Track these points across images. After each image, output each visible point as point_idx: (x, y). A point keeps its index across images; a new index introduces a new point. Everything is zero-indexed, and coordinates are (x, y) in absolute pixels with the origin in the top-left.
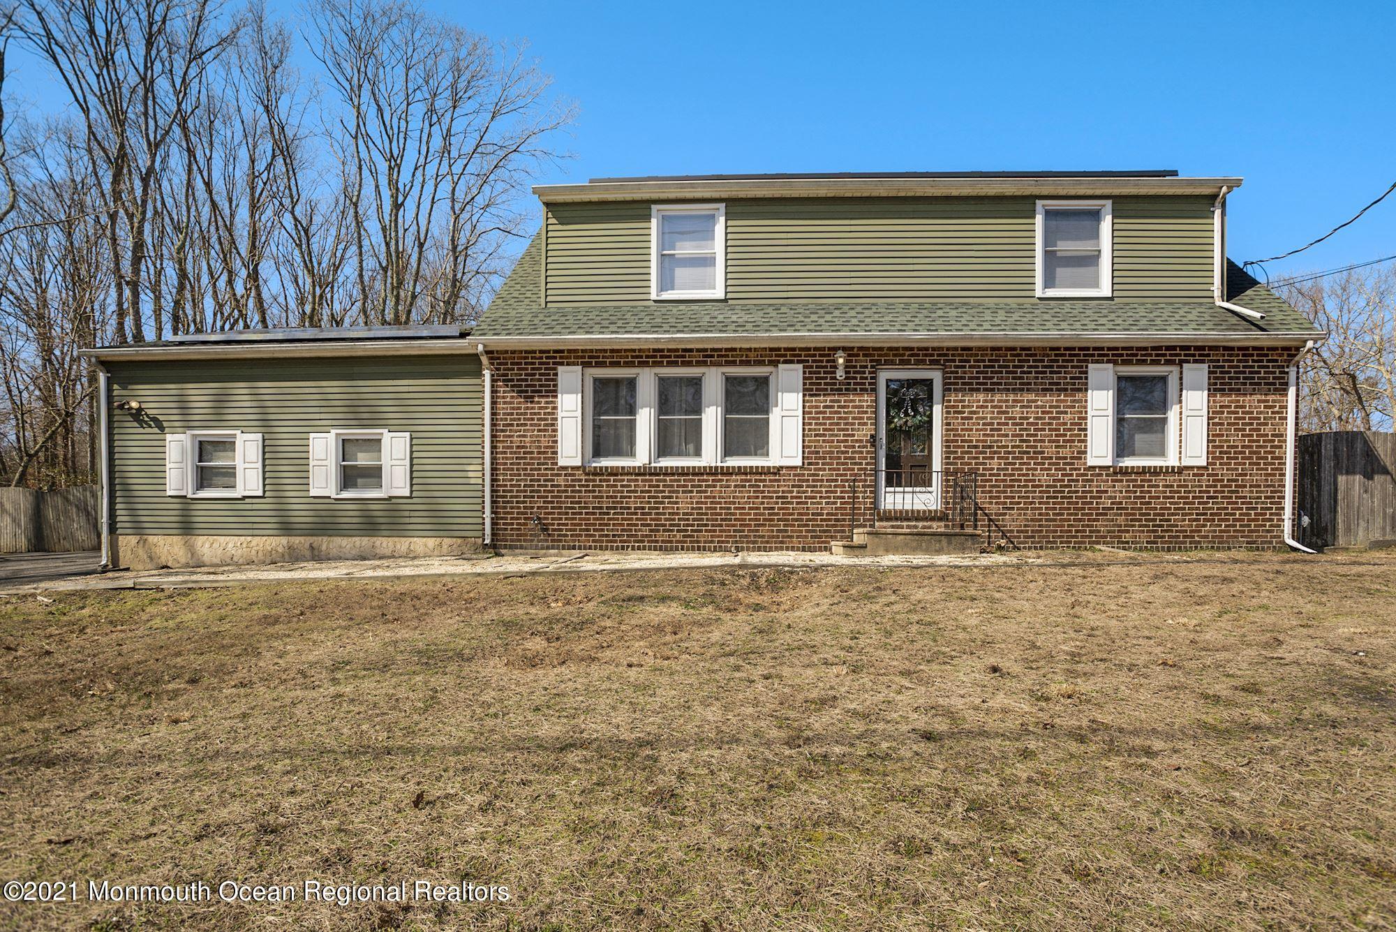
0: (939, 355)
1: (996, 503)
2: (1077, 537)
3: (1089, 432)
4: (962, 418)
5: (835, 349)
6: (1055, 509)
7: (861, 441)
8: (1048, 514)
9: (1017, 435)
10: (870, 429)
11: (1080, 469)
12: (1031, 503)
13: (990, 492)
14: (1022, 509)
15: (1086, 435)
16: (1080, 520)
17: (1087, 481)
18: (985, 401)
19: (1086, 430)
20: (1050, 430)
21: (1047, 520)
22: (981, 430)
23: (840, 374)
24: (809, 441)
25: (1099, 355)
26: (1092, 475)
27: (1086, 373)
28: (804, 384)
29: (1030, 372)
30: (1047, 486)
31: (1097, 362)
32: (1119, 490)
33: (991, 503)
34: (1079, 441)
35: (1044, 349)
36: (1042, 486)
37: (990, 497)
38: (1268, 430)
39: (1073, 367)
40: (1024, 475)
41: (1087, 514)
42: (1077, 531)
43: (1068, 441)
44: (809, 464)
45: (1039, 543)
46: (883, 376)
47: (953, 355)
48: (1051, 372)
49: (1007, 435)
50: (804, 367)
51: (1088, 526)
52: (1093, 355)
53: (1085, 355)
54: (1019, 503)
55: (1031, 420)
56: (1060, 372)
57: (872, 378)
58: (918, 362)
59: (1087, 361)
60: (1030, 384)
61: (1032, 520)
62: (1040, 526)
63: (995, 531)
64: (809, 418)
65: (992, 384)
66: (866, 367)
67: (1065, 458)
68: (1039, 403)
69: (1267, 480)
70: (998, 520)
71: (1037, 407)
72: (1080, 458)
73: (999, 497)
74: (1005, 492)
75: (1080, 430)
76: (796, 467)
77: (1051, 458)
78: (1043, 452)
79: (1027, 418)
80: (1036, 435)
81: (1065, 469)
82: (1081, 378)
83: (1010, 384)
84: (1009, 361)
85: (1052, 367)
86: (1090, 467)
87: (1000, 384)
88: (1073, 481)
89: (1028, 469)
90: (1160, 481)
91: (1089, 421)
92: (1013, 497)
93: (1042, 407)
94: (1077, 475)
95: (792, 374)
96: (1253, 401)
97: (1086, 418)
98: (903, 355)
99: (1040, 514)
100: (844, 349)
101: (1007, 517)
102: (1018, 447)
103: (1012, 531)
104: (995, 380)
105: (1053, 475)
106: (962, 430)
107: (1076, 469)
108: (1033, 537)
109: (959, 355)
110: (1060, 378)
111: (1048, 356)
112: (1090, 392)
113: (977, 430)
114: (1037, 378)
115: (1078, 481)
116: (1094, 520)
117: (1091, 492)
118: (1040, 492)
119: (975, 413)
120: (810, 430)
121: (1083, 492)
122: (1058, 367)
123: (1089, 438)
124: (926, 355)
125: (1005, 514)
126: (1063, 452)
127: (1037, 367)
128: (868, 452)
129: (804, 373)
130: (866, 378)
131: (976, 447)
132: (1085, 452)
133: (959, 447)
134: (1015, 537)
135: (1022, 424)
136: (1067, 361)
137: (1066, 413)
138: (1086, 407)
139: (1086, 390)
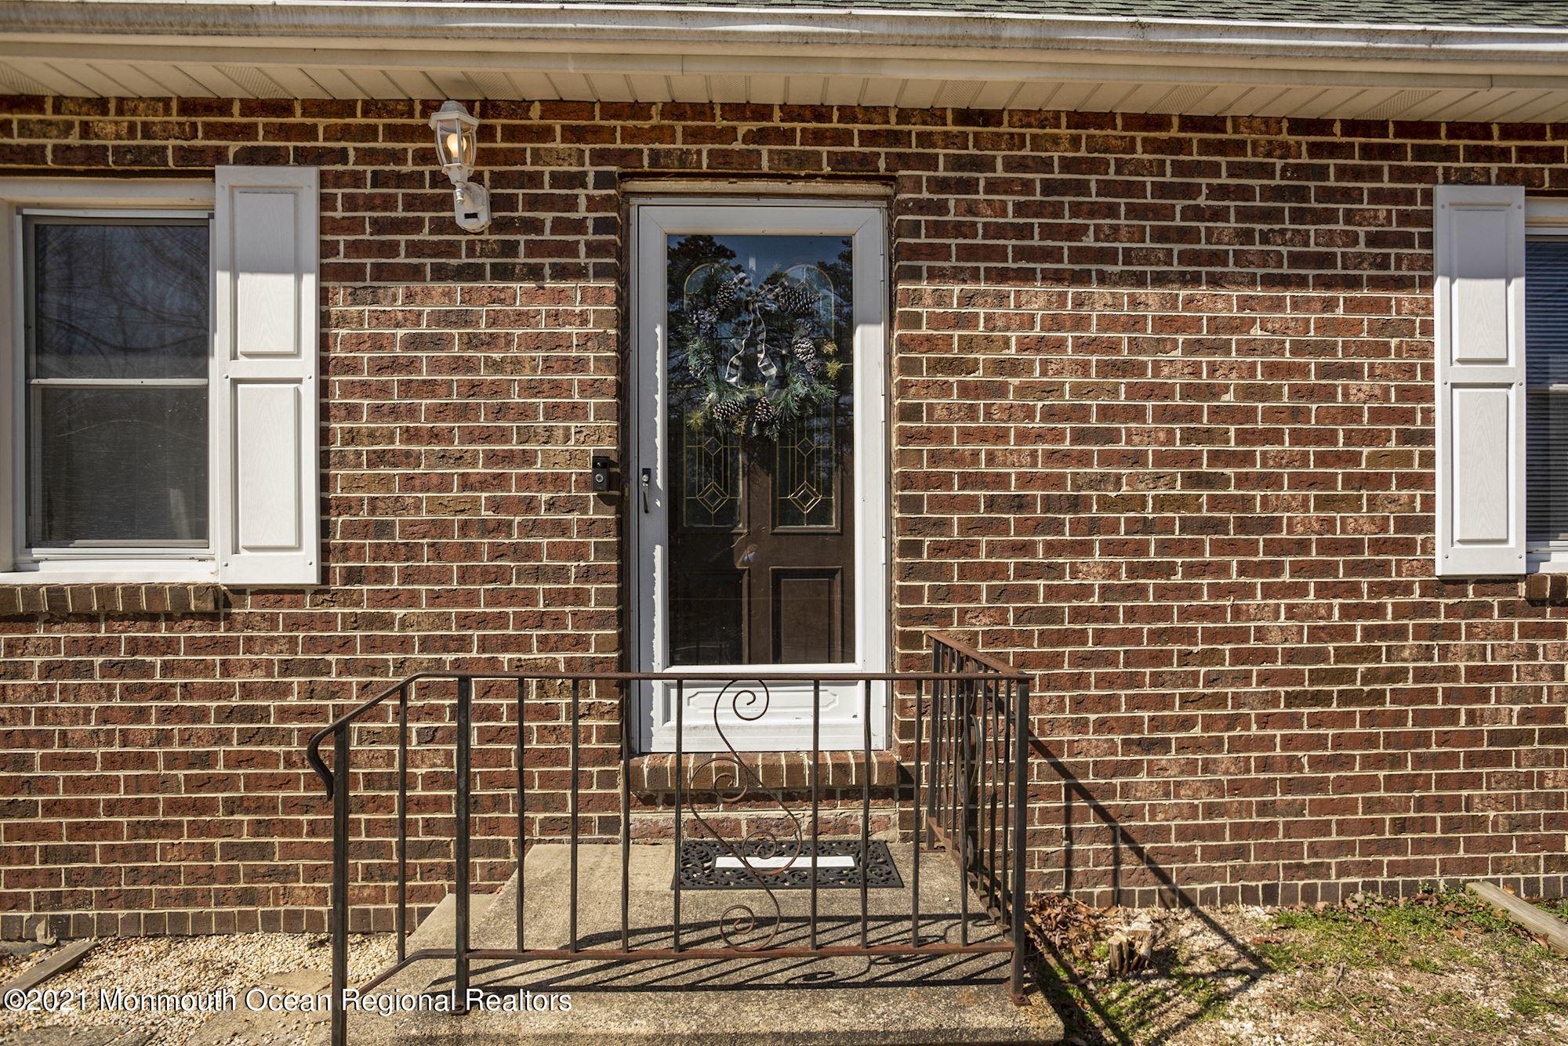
0: (868, 138)
1: (1101, 726)
2: (1398, 847)
3: (1439, 448)
4: (965, 390)
6: (1320, 742)
7: (559, 481)
8: (1292, 764)
9: (1176, 459)
10: (597, 435)
11: (1407, 589)
12: (1232, 722)
13: (1078, 681)
14: (1197, 745)
15: (1428, 459)
16: (1411, 783)
17: (1435, 632)
18: (1055, 323)
19: (1427, 437)
20: (1297, 437)
21: (1289, 786)
22: (1040, 437)
23: (466, 207)
24: (352, 483)
25: (1474, 154)
26: (1451, 611)
27: (1427, 219)
28: (327, 249)
29: (1219, 215)
30: (1291, 656)
31: (1465, 178)
33: (1080, 726)
34: (1405, 481)
35: (1270, 124)
36: (1269, 656)
37: (1078, 704)
39: (1377, 196)
40: (1202, 614)
41: (1436, 760)
42: (1401, 826)
43: (1365, 481)
44: (352, 576)
45: (1262, 872)
47: (925, 139)
48: (1298, 216)
49: (1138, 459)
50: (323, 177)
51: (1439, 804)
52: (1449, 153)
53: (1420, 153)
54: (1187, 723)
55: (1228, 399)
56: (1330, 217)
57: (601, 226)
58: (789, 166)
59: (1428, 175)
60: (1219, 258)
61: (1235, 787)
62: (1264, 809)
63: (1096, 835)
64: (349, 389)
65: (1078, 255)
66: (578, 180)
67: (1355, 546)
68: (1256, 332)
70: (1110, 792)
71: (1246, 348)
72: (1408, 547)
73: (1110, 703)
74: (1133, 681)
75: (1406, 437)
76: (297, 591)
77: (1303, 546)
78: (1273, 525)
79: (1213, 392)
80: (1247, 458)
81: (1354, 590)
82: (1406, 240)
83: (1146, 258)
84: (1140, 168)
85: (1301, 194)
86: (1446, 581)
87: (1109, 256)
88: (1384, 632)
89: (1217, 591)
91: (1438, 405)
92: (1165, 702)
93: (1266, 348)
94: (1400, 611)
97: (1427, 394)
98: (729, 134)
99: (1265, 765)
100: (461, 98)
101: (1143, 778)
102: (1180, 503)
103: (1161, 833)
104: (1089, 241)
105: (1312, 613)
106: (966, 435)
107: (1392, 589)
108: (1241, 852)
109: (949, 140)
110: (1330, 238)
111: (1286, 150)
112: (1440, 284)
113: (1023, 436)
114: (1246, 236)
115: (1400, 633)
116: (1462, 781)
117: (1451, 674)
118: (1264, 679)
119: (1012, 367)
120: (352, 437)
121: (1421, 675)
122: (1326, 194)
123: (1439, 470)
124: (818, 137)
125: (1133, 768)
126: (1357, 523)
127: (1246, 193)
128: (588, 528)
129: (326, 202)
130: (579, 226)
131: (1020, 504)
132: (1428, 525)
133: (952, 504)
134: (1172, 855)
135: (1193, 414)
136: (1357, 174)
137: (1354, 372)
138: (1426, 351)
139: (1427, 284)
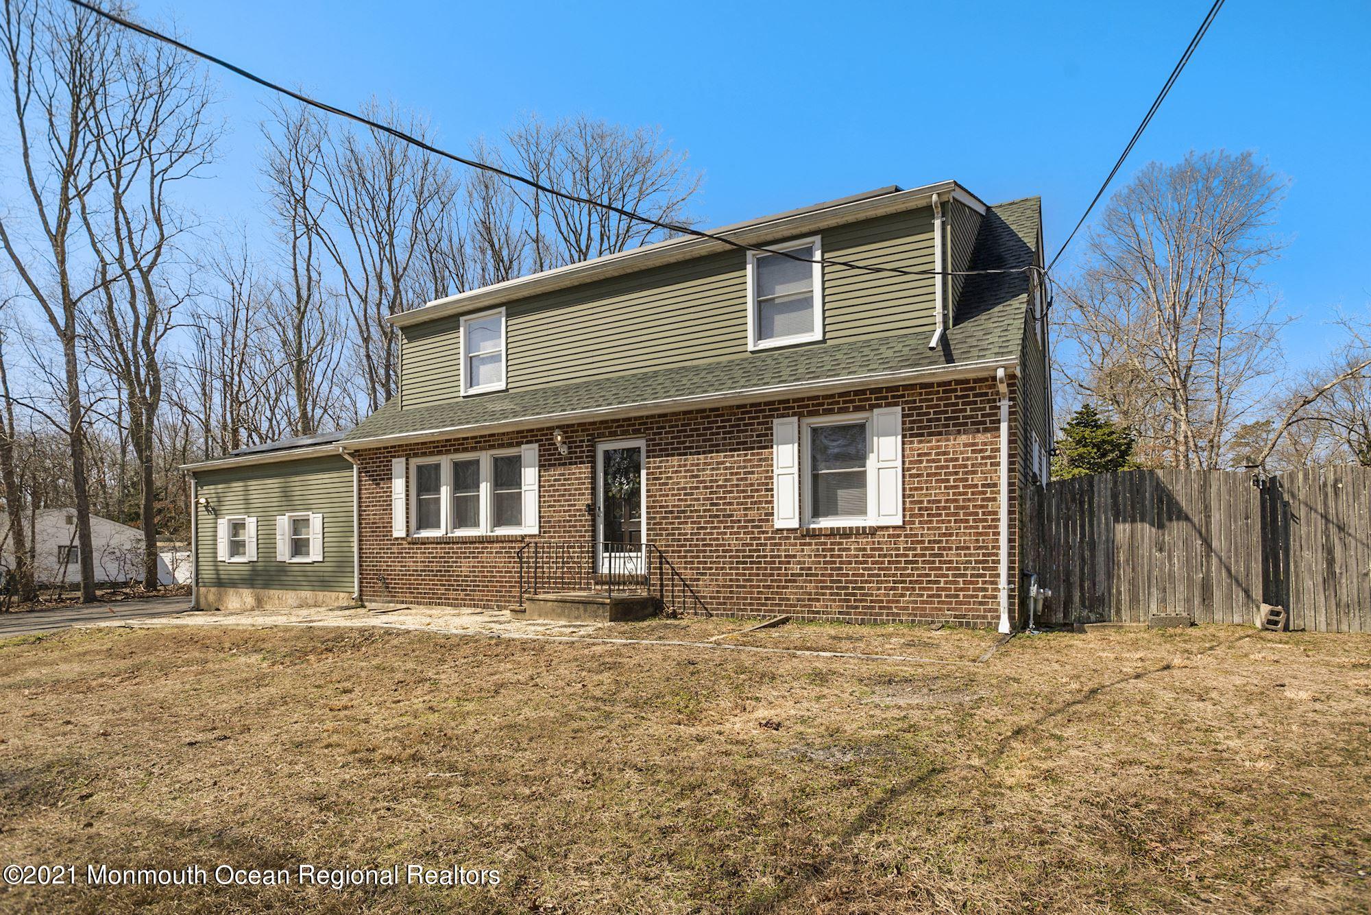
0: (640, 424)
1: (691, 568)
2: (766, 605)
3: (775, 492)
4: (660, 484)
5: (552, 428)
6: (744, 575)
7: (581, 510)
8: (738, 580)
9: (708, 499)
10: (588, 499)
11: (767, 533)
12: (722, 569)
13: (685, 557)
14: (714, 574)
15: (772, 496)
16: (769, 587)
17: (775, 544)
18: (680, 466)
19: (772, 490)
20: (738, 492)
21: (737, 586)
22: (676, 495)
23: (564, 450)
24: (545, 512)
25: (785, 409)
26: (780, 538)
27: (771, 429)
28: (540, 461)
29: (718, 434)
30: (737, 551)
31: (783, 416)
32: (807, 554)
33: (686, 568)
34: (767, 502)
35: (731, 407)
36: (731, 551)
37: (685, 563)
38: (977, 479)
39: (759, 424)
40: (715, 539)
41: (776, 581)
42: (766, 599)
43: (755, 503)
44: (545, 532)
45: (730, 610)
46: (602, 448)
47: (651, 423)
48: (738, 432)
49: (698, 500)
50: (540, 446)
51: (777, 593)
52: (778, 409)
53: (770, 410)
54: (711, 568)
55: (720, 483)
56: (746, 431)
57: (588, 451)
58: (624, 433)
59: (772, 416)
60: (718, 445)
61: (724, 586)
62: (731, 592)
63: (690, 597)
64: (544, 491)
65: (685, 448)
66: (583, 441)
67: (753, 521)
68: (728, 465)
69: (977, 541)
70: (693, 586)
71: (726, 468)
72: (768, 521)
73: (692, 563)
74: (698, 557)
75: (767, 490)
76: (535, 535)
77: (739, 521)
78: (731, 516)
79: (716, 481)
80: (725, 498)
81: (753, 533)
82: (766, 435)
83: (701, 447)
84: (699, 424)
85: (739, 426)
86: (778, 530)
87: (691, 448)
88: (761, 545)
89: (718, 534)
90: (852, 544)
91: (775, 480)
92: (705, 563)
93: (731, 468)
94: (766, 539)
95: (530, 452)
96: (958, 444)
97: (771, 478)
98: (611, 427)
99: (731, 580)
100: (558, 427)
101: (701, 583)
102: (709, 510)
103: (705, 597)
104: (687, 444)
105: (741, 539)
106: (660, 496)
107: (763, 532)
108: (725, 604)
109: (657, 422)
110: (746, 437)
111: (735, 414)
112: (775, 446)
113: (673, 495)
114: (725, 439)
115: (766, 545)
116: (784, 587)
117: (779, 556)
118: (730, 557)
119: (671, 478)
120: (544, 502)
121: (772, 557)
122: (745, 425)
123: (775, 499)
124: (629, 425)
125: (698, 580)
126: (752, 514)
127: (725, 427)
128: (586, 520)
129: (540, 451)
130: (584, 452)
131: (672, 512)
132: (772, 514)
133: (657, 512)
134: (708, 603)
135: (712, 487)
136: (753, 418)
137: (753, 473)
138: (772, 466)
139: (772, 447)
